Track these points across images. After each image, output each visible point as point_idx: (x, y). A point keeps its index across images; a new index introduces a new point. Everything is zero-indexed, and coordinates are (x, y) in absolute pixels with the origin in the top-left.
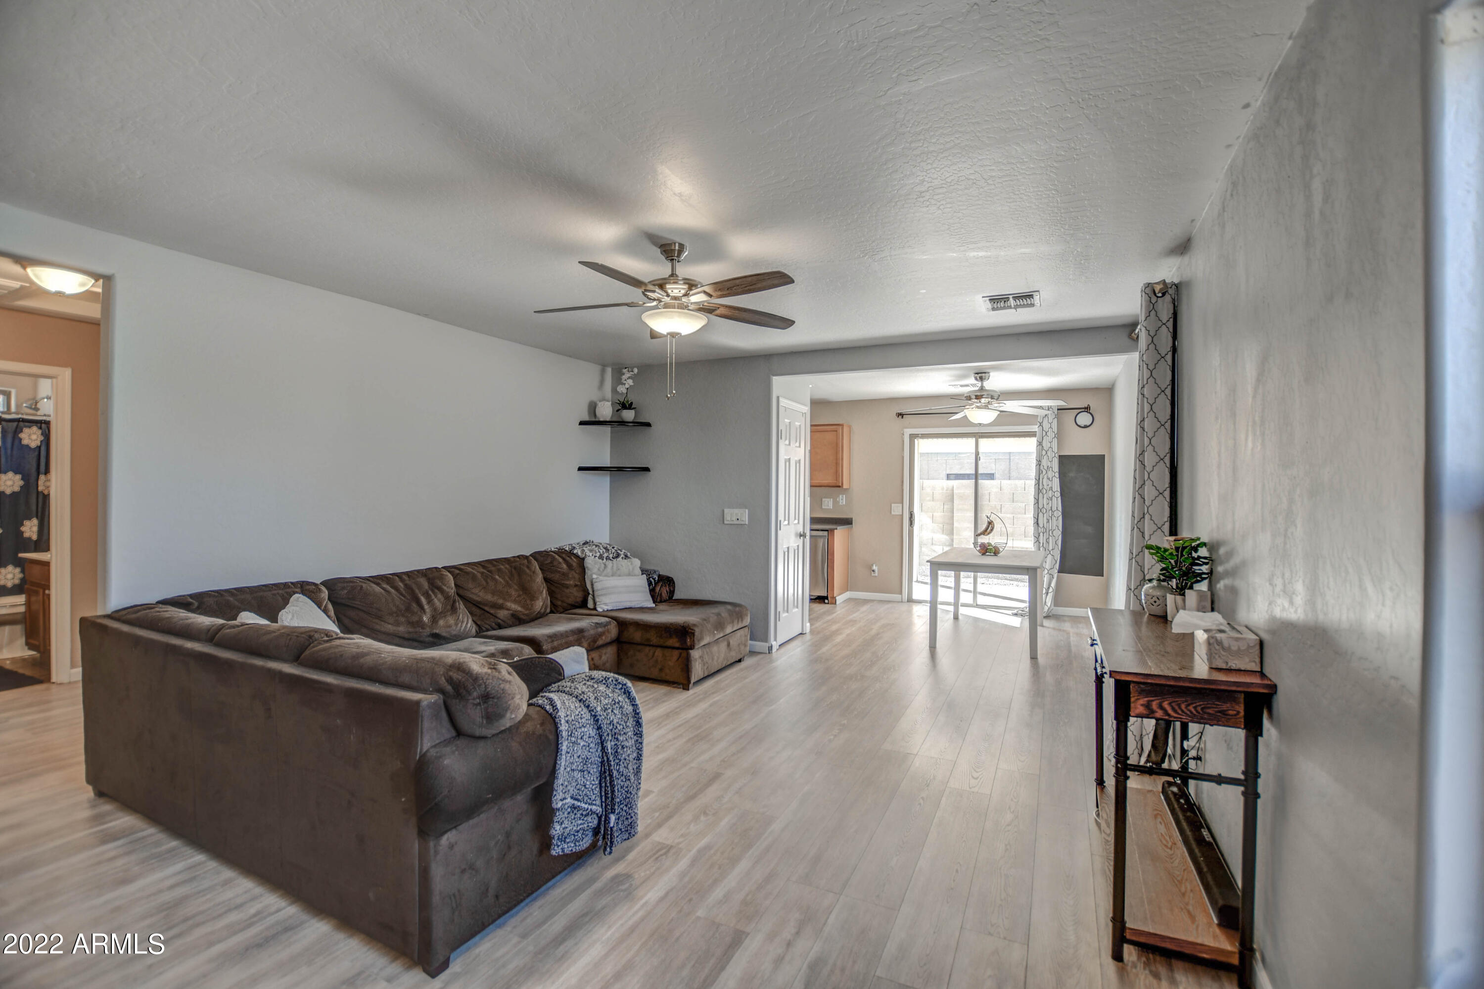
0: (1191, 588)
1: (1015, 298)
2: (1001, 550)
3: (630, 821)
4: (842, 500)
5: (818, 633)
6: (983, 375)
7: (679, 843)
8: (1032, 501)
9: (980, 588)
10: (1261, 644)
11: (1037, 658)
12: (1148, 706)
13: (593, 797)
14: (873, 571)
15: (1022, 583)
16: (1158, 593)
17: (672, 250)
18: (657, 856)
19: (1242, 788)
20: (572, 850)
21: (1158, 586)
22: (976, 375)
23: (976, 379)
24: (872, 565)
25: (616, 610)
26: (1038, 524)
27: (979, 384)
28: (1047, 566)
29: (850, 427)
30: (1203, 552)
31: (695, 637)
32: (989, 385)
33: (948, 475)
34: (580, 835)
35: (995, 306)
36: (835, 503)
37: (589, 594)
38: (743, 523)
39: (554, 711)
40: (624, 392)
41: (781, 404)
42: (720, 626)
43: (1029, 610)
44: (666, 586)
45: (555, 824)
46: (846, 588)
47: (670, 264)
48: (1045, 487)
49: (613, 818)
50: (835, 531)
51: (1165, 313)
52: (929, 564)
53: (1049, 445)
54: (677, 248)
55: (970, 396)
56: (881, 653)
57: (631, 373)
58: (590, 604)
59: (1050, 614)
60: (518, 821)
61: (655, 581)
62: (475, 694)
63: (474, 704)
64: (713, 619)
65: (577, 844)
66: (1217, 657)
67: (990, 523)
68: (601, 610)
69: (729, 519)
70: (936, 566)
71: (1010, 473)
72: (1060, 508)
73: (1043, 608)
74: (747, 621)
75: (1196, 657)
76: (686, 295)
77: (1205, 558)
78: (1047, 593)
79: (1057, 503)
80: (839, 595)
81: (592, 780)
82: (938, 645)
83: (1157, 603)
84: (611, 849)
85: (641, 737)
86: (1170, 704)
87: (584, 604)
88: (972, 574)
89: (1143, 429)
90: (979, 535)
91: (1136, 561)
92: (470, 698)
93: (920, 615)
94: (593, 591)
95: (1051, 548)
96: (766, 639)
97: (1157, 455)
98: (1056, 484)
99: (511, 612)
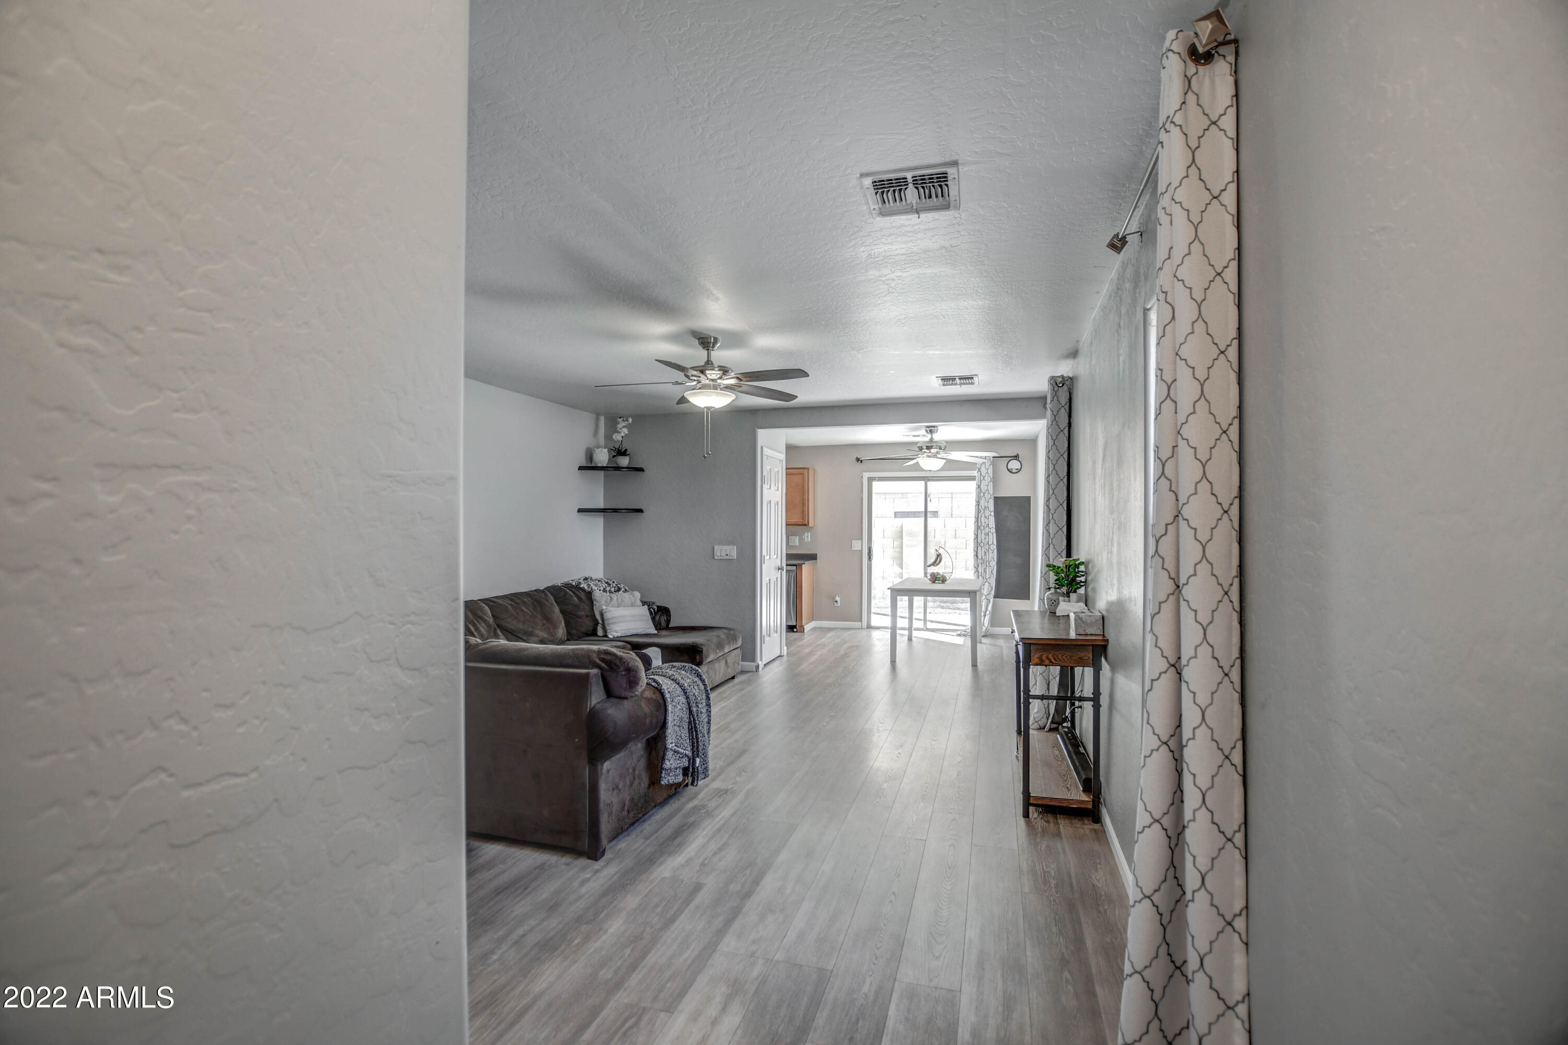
0: (1075, 592)
1: (960, 379)
2: (948, 578)
3: (705, 766)
4: (808, 537)
5: (794, 655)
6: (933, 428)
7: (733, 788)
8: (972, 537)
9: (929, 617)
10: (1103, 618)
11: (977, 666)
12: (1040, 658)
13: (686, 745)
14: (836, 602)
15: (964, 611)
16: (1055, 597)
17: (708, 342)
18: (719, 795)
19: (1092, 703)
20: (673, 782)
21: (1055, 593)
22: (927, 429)
23: (927, 432)
24: (836, 597)
25: (625, 636)
26: (977, 556)
27: (929, 436)
28: (985, 592)
29: (814, 470)
30: (1082, 568)
31: (703, 654)
32: (937, 437)
33: (895, 513)
34: (678, 771)
35: (945, 383)
36: (801, 540)
37: (598, 623)
38: (731, 558)
39: (658, 685)
40: (619, 440)
41: (764, 453)
42: (720, 646)
43: (971, 630)
44: (663, 616)
45: (666, 760)
46: (812, 619)
47: (706, 352)
48: (983, 524)
49: (698, 760)
50: (803, 565)
51: (1064, 400)
52: (889, 591)
53: (986, 488)
54: (712, 341)
55: (922, 447)
56: (852, 667)
57: (626, 422)
58: (600, 632)
59: (987, 634)
60: (639, 761)
61: (654, 611)
62: (622, 668)
63: (622, 675)
64: (715, 640)
65: (677, 778)
66: (1079, 627)
67: (939, 556)
68: (612, 637)
69: (719, 555)
70: (896, 592)
71: (952, 511)
72: (995, 542)
73: (982, 629)
74: (739, 643)
75: (1071, 630)
76: (720, 378)
77: (1082, 572)
78: (985, 616)
79: (993, 538)
80: (806, 624)
81: (685, 733)
82: (897, 660)
83: (1054, 604)
84: (697, 782)
85: (710, 707)
86: (1053, 656)
87: (594, 633)
88: (923, 598)
89: (1049, 482)
90: (929, 566)
91: (1044, 579)
92: (620, 671)
93: (880, 641)
94: (603, 621)
95: (988, 577)
96: (753, 660)
97: (1058, 501)
98: (992, 523)
99: (540, 638)
